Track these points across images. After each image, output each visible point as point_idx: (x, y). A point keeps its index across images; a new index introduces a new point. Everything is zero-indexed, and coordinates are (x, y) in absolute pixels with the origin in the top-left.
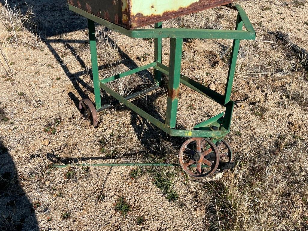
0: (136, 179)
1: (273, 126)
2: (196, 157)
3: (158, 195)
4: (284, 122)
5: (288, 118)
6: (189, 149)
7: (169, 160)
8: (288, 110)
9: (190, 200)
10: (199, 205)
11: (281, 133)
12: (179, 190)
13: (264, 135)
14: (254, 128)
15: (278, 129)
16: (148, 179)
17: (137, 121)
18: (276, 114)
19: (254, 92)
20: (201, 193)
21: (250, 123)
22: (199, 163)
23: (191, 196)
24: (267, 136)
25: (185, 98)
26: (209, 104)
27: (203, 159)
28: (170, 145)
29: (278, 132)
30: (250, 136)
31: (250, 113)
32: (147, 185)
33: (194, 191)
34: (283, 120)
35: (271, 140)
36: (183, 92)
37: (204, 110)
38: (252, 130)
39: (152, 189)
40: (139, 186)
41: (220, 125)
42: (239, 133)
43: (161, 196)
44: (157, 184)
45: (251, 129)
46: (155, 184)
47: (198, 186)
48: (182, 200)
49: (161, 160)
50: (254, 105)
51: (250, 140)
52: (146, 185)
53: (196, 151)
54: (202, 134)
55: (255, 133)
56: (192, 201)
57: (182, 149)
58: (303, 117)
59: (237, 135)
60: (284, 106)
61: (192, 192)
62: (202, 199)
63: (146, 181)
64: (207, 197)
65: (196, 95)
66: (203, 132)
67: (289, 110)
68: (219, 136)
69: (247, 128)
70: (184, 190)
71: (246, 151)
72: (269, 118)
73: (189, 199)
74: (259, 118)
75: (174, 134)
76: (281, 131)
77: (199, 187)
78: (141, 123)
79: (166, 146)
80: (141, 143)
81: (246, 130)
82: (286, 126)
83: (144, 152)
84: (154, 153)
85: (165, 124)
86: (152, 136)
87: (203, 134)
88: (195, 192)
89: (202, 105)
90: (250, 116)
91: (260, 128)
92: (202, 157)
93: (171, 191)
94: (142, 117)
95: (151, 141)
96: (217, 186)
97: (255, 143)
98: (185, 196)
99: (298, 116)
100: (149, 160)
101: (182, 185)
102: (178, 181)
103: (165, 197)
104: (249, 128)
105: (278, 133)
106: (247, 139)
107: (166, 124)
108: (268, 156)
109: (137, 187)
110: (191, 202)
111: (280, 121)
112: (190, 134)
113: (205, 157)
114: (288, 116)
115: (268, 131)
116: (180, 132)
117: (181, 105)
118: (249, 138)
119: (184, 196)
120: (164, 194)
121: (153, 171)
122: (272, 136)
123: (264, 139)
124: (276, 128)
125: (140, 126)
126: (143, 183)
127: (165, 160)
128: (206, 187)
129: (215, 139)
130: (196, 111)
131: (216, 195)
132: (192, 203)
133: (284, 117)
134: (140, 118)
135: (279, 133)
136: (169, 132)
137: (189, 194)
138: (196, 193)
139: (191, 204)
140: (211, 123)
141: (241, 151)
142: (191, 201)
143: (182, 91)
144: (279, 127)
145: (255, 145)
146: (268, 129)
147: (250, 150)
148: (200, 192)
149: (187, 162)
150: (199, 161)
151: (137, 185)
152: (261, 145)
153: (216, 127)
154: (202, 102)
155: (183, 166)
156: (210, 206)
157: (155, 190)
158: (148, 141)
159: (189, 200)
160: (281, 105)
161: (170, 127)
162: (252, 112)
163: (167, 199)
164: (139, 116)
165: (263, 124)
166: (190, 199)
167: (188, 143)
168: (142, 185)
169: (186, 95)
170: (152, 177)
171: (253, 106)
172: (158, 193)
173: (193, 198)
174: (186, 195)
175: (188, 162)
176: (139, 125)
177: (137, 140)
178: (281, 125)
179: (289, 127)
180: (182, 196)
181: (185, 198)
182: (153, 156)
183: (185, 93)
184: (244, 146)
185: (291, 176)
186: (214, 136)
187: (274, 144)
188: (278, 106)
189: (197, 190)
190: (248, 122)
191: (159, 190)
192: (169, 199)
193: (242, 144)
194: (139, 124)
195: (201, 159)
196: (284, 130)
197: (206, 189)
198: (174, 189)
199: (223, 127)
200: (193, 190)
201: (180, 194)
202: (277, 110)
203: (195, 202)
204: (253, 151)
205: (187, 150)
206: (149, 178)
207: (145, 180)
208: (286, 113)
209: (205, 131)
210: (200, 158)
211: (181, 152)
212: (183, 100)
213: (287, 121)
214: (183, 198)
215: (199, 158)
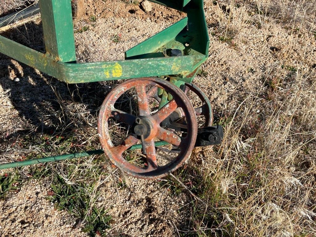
0: (6, 199)
1: (251, 55)
2: (141, 128)
3: (63, 227)
4: (264, 47)
5: (268, 41)
6: (121, 112)
7: (84, 140)
8: (264, 30)
9: (138, 220)
10: (160, 228)
11: (264, 64)
12: (111, 203)
13: (243, 71)
14: (225, 61)
15: (259, 58)
16: (37, 193)
17: (11, 72)
18: (250, 38)
19: (210, 10)
20: (159, 199)
21: (215, 54)
22: (150, 140)
23: (138, 212)
24: (247, 72)
25: (103, 25)
26: (146, 32)
27: (158, 130)
28: (84, 109)
29: (261, 62)
30: (221, 74)
31: (213, 39)
32: (33, 209)
33: (144, 197)
34: (262, 46)
35: (253, 77)
36: (99, 15)
37: (138, 41)
38: (222, 65)
39: (47, 216)
40: (12, 216)
41: (185, 45)
42: (202, 72)
43: (70, 229)
44: (59, 201)
45: (221, 63)
46: (54, 202)
47: (150, 184)
48: (120, 225)
49: (66, 143)
50: (215, 27)
51: (223, 81)
52: (31, 208)
53: (139, 114)
54: (149, 69)
55: (228, 69)
56: (142, 221)
57: (104, 113)
58: (286, 38)
59: (200, 76)
60: (257, 25)
61: (140, 202)
62: (163, 213)
63: (31, 200)
64: (171, 204)
65: (122, 18)
66: (151, 62)
67: (266, 29)
68: (188, 67)
69: (214, 62)
70: (122, 200)
71: (220, 100)
72: (242, 44)
73: (134, 220)
74: (227, 45)
75: (74, 77)
76: (264, 62)
77: (152, 186)
78: (18, 75)
79: (76, 112)
80: (20, 115)
81: (213, 65)
82: (269, 53)
83: (26, 131)
84: (49, 131)
85: (45, 53)
86: (44, 97)
87: (151, 67)
88: (145, 201)
89: (134, 33)
90: (214, 43)
91: (233, 61)
92: (155, 126)
93: (94, 210)
94: (21, 64)
95: (40, 106)
96: (187, 177)
97: (232, 85)
98: (126, 213)
99: (280, 36)
100: (37, 149)
101: (116, 191)
102: (107, 182)
103: (80, 230)
104: (216, 62)
105: (261, 65)
106: (218, 80)
107: (48, 53)
108: (258, 103)
109: (8, 220)
110: (140, 226)
111: (258, 47)
112: (117, 72)
113: (161, 125)
114: (267, 38)
115: (246, 63)
116: (89, 70)
117: (97, 36)
118: (220, 77)
119: (123, 216)
120: (77, 222)
121: (47, 173)
122: (254, 70)
123: (244, 76)
124: (256, 58)
125: (18, 80)
126: (24, 206)
127: (75, 141)
128: (166, 182)
129: (180, 76)
130: (126, 44)
131: (189, 196)
132: (143, 227)
133: (262, 40)
134: (17, 65)
135: (263, 64)
136: (60, 72)
137: (133, 209)
138: (149, 200)
139: (141, 230)
140: (162, 44)
141: (213, 101)
142: (140, 222)
143: (97, 14)
144: (259, 55)
145: (233, 87)
146: (245, 61)
147: (227, 97)
148: (156, 196)
149: (119, 143)
150: (149, 138)
151: (10, 214)
152: (242, 87)
153: (178, 51)
154: (134, 28)
155: (112, 155)
156: (180, 223)
157: (56, 215)
158: (34, 107)
159: (136, 223)
160: (253, 24)
161: (61, 60)
162: (215, 37)
163: (85, 231)
164: (14, 62)
165: (236, 54)
166: (138, 218)
167: (116, 98)
168: (22, 212)
169: (104, 20)
170: (45, 186)
171: (214, 29)
172: (64, 223)
173: (143, 213)
174: (129, 211)
175: (123, 144)
176: (15, 78)
177: (11, 109)
178: (261, 52)
179: (273, 54)
180: (119, 215)
181: (127, 220)
182: (46, 137)
183: (102, 17)
184: (216, 92)
185: (301, 131)
186: (177, 69)
187: (261, 82)
188: (250, 26)
189: (150, 194)
190: (213, 53)
191: (64, 213)
192: (91, 232)
193: (211, 90)
194: (15, 76)
195: (153, 132)
196: (268, 59)
197: (167, 186)
198: (100, 204)
199: (192, 50)
200: (140, 195)
201: (114, 212)
202: (249, 32)
203: (149, 224)
204: (232, 99)
205: (116, 114)
206: (39, 190)
207: (29, 198)
208: (263, 35)
209: (155, 59)
210: (152, 130)
211: (103, 121)
212: (100, 28)
213: (267, 46)
214: (122, 221)
215: (149, 129)
